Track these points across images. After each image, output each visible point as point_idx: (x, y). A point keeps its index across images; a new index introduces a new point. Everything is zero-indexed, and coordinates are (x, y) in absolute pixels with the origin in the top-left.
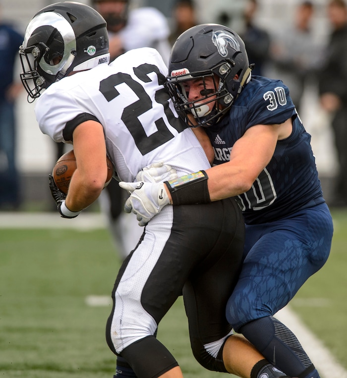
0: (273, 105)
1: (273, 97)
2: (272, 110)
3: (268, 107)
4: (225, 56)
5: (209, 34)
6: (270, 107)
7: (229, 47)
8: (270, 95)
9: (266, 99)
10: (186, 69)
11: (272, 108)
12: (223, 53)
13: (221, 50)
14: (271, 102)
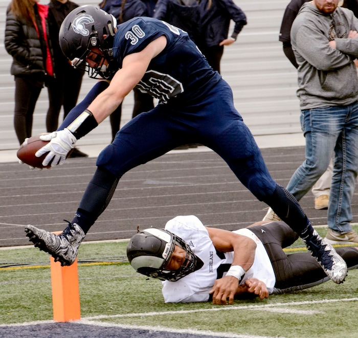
0: (135, 40)
1: (132, 35)
2: (135, 44)
3: (131, 43)
4: (88, 34)
5: (71, 29)
6: (133, 43)
7: (86, 27)
8: (129, 35)
9: (127, 39)
10: (76, 59)
11: (135, 42)
12: (86, 34)
13: (84, 33)
14: (132, 39)
